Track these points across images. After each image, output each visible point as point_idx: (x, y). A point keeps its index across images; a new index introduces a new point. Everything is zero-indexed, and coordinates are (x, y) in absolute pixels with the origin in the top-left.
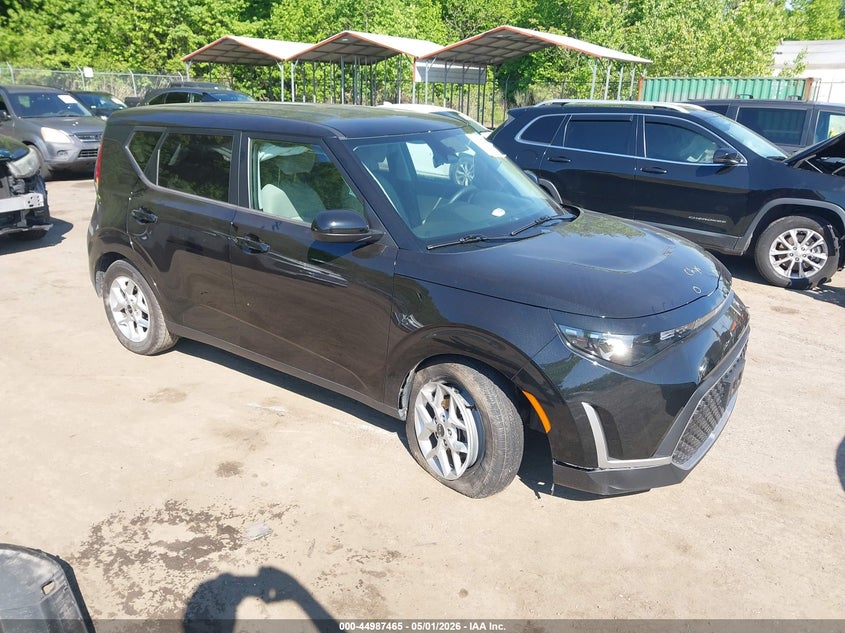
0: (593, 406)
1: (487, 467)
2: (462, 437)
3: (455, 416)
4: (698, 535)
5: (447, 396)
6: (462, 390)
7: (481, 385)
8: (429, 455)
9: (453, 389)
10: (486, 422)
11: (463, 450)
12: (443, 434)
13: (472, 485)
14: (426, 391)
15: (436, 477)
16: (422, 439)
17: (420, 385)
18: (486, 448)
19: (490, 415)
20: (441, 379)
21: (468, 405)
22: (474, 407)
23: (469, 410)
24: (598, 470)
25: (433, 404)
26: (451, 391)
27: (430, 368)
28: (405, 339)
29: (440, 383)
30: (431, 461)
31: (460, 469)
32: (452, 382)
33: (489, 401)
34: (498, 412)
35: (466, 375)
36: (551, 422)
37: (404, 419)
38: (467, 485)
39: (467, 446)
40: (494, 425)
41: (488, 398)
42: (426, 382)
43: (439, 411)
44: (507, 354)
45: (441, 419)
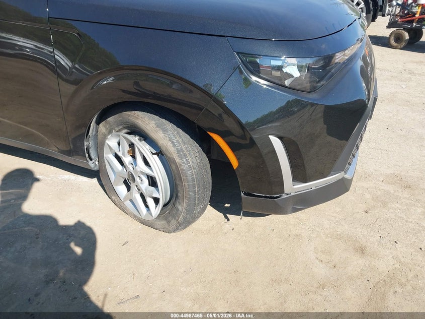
0: (279, 138)
1: (180, 208)
2: (153, 182)
3: (143, 164)
4: (366, 233)
5: (132, 145)
6: (145, 137)
7: (165, 131)
8: (126, 198)
9: (137, 138)
10: (174, 167)
11: (156, 195)
12: (134, 180)
13: (168, 222)
14: (112, 142)
15: (135, 217)
16: (117, 185)
17: (105, 137)
18: (177, 191)
19: (178, 160)
20: (124, 128)
21: (154, 151)
22: (160, 153)
23: (156, 157)
24: (284, 196)
25: (120, 154)
26: (135, 139)
27: (111, 119)
28: (76, 92)
29: (123, 133)
30: (128, 204)
31: (155, 210)
32: (134, 130)
33: (174, 146)
34: (185, 156)
35: (147, 121)
36: (238, 159)
37: (95, 169)
38: (164, 222)
39: (158, 191)
40: (183, 170)
41: (173, 143)
42: (110, 132)
43: (127, 159)
44: (195, 98)
45: (130, 167)
